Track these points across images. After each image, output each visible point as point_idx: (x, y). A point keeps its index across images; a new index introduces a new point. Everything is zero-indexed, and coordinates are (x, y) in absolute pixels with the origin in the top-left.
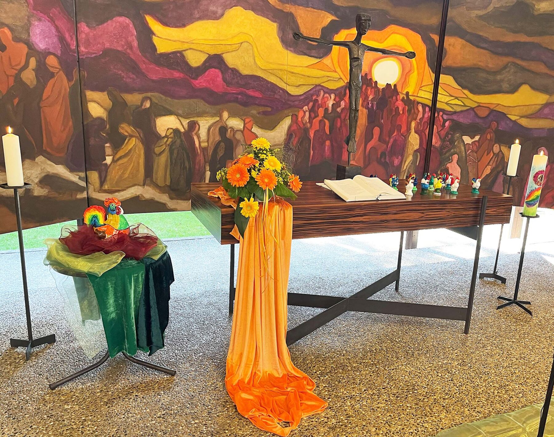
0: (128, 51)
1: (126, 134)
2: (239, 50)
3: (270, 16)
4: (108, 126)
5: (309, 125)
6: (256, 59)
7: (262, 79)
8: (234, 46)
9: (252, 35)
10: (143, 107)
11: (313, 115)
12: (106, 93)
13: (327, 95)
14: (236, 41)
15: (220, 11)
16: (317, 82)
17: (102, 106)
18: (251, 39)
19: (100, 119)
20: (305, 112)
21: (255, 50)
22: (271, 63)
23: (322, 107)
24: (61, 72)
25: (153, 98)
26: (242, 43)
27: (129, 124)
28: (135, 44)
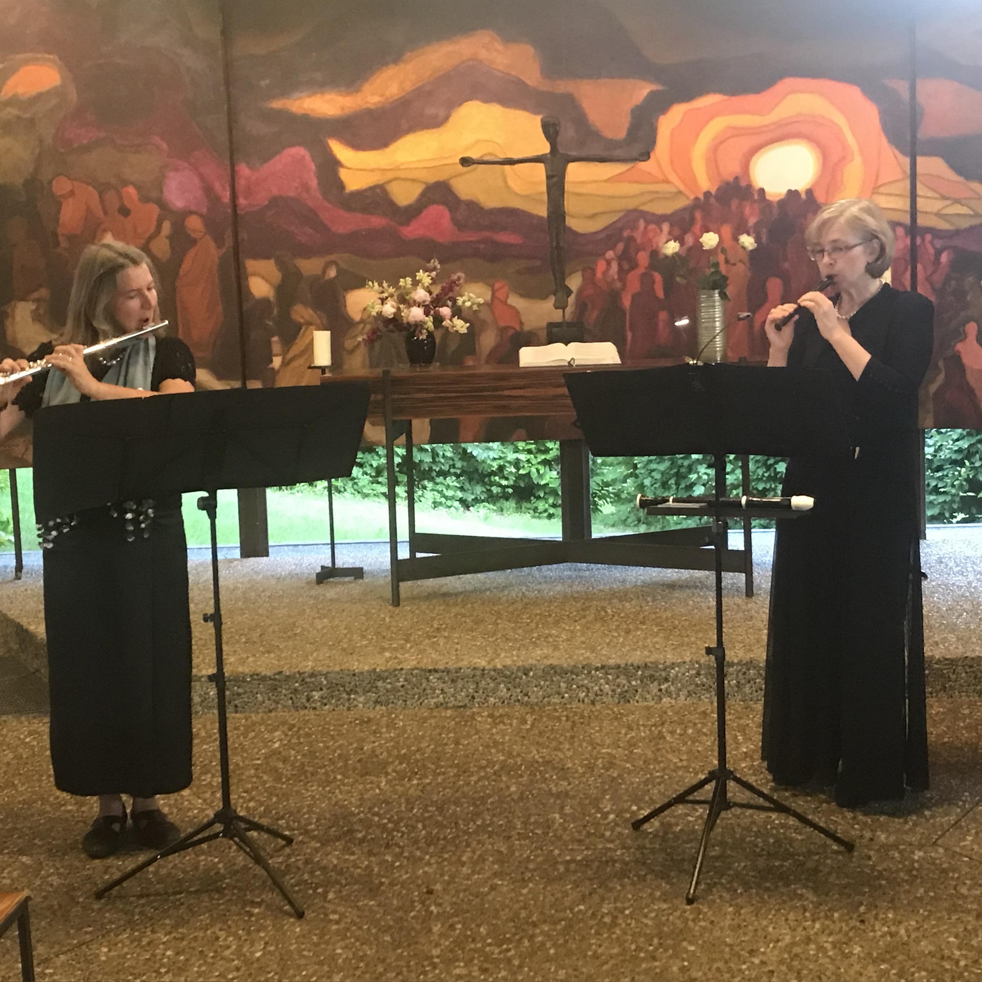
0: (305, 195)
1: (302, 321)
4: (275, 311)
5: (619, 285)
6: (508, 180)
7: (522, 213)
9: (498, 142)
10: (326, 278)
11: (626, 266)
12: (272, 262)
13: (652, 227)
15: (442, 113)
16: (631, 204)
17: (267, 281)
19: (265, 301)
20: (609, 263)
23: (644, 250)
24: (208, 237)
25: (340, 262)
27: (306, 304)
28: (314, 183)
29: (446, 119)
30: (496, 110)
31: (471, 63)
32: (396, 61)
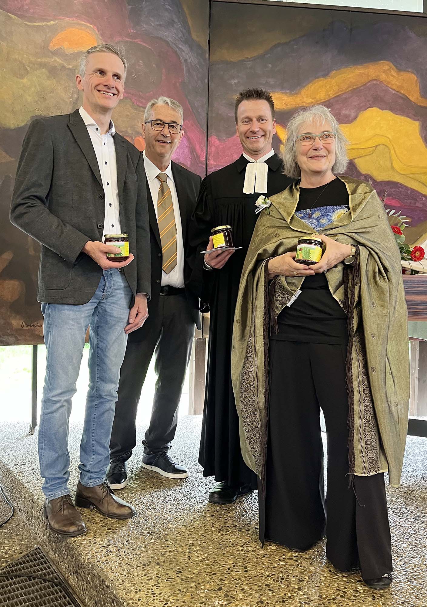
2: (374, 154)
3: (410, 115)
6: (394, 163)
7: (400, 186)
8: (368, 150)
9: (389, 136)
14: (370, 144)
15: (353, 114)
18: (388, 141)
21: (393, 152)
22: (411, 166)
26: (377, 146)
29: (355, 118)
30: (388, 114)
31: (375, 82)
32: (325, 75)
